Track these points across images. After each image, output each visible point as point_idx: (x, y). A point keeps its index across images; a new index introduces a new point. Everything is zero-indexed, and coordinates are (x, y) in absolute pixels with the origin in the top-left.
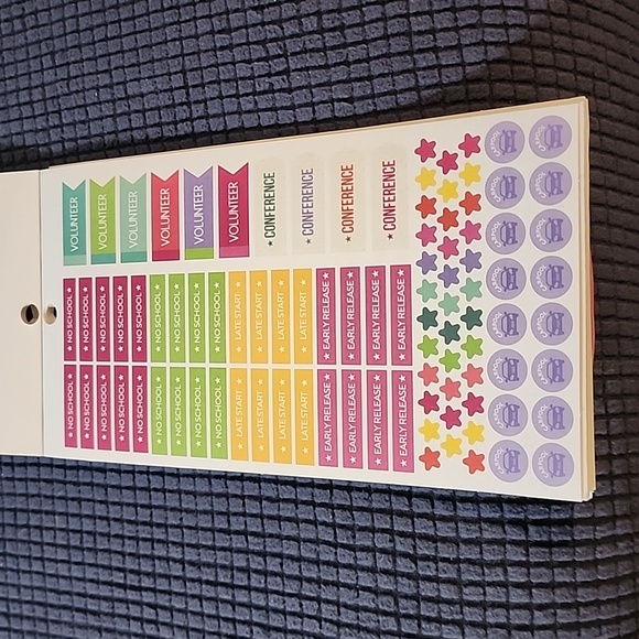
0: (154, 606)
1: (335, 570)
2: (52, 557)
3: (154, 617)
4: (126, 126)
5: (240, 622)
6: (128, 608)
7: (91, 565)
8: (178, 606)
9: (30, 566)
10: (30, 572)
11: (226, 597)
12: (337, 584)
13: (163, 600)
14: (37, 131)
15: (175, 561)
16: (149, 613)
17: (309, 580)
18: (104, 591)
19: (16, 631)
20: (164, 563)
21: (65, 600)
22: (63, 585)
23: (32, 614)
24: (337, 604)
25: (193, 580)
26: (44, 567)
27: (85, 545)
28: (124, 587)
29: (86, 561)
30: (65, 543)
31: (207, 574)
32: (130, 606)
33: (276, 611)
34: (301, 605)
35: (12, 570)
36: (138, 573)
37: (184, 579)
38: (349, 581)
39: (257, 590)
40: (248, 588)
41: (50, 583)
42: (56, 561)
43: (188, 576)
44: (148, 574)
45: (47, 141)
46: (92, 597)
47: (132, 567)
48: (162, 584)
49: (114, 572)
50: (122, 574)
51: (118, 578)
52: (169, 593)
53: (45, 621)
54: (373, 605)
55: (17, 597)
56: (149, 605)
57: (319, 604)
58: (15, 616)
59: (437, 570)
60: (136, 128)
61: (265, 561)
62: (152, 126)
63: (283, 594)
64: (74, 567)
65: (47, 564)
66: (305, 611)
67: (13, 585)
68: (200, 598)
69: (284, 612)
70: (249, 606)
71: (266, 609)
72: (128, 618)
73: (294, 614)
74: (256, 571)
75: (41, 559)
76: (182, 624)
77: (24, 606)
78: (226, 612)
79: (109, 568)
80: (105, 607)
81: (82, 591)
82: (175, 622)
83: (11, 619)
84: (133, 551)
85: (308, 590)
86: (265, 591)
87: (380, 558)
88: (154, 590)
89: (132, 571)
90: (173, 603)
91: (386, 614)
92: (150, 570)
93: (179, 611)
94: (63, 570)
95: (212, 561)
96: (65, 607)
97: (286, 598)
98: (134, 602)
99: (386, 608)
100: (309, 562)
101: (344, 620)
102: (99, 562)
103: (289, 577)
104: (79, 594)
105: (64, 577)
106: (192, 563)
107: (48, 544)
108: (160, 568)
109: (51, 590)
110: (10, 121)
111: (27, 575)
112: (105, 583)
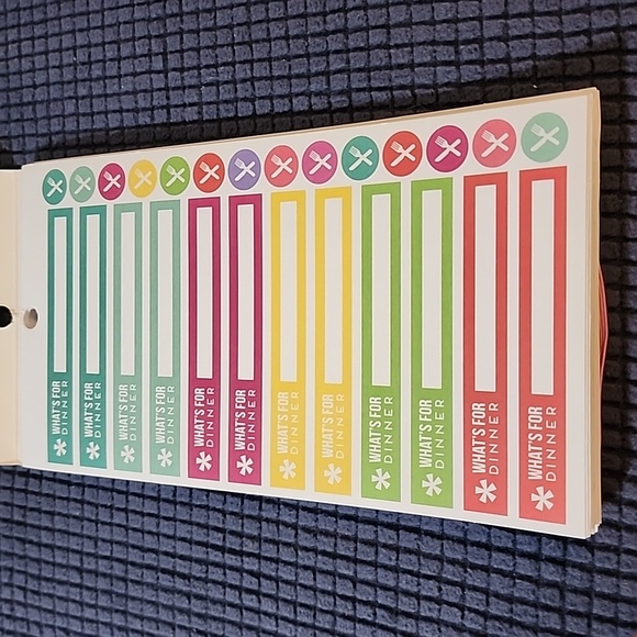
0: (257, 575)
1: (487, 552)
2: (138, 510)
3: (256, 588)
4: (262, 16)
5: (361, 601)
6: (225, 574)
7: (183, 521)
8: (285, 577)
9: (112, 517)
10: (111, 524)
11: (346, 572)
12: (486, 569)
13: (268, 569)
14: (150, 20)
15: (286, 525)
16: (249, 582)
17: (453, 562)
18: (199, 552)
19: (89, 588)
20: (273, 527)
21: (149, 559)
22: (149, 542)
23: (109, 572)
24: (486, 592)
25: (306, 549)
26: (127, 520)
27: (178, 499)
28: (222, 549)
29: (179, 517)
30: (155, 495)
31: (324, 543)
32: (227, 571)
33: (407, 593)
34: (440, 589)
35: (90, 520)
36: (240, 535)
37: (296, 547)
38: (504, 567)
39: (385, 567)
40: (374, 564)
41: (134, 538)
42: (143, 514)
43: (300, 543)
44: (251, 538)
45: (162, 32)
46: (182, 557)
47: (234, 528)
48: (269, 550)
49: (211, 532)
50: (220, 535)
51: (216, 539)
52: (277, 561)
53: (124, 580)
54: (532, 598)
55: (93, 551)
56: (251, 573)
57: (463, 591)
58: (90, 572)
59: (618, 563)
60: (274, 20)
61: (398, 535)
62: (294, 17)
63: (418, 575)
64: (163, 522)
65: (131, 516)
66: (445, 597)
67: (89, 537)
68: (313, 570)
69: (417, 596)
70: (373, 585)
71: (396, 590)
72: (224, 585)
73: (429, 599)
74: (385, 546)
75: (125, 510)
76: (289, 598)
77: (100, 562)
78: (344, 588)
79: (206, 526)
80: (197, 570)
81: (172, 551)
82: (281, 595)
83: (84, 574)
84: (237, 510)
85: (450, 572)
86: (395, 570)
87: (547, 544)
88: (258, 557)
89: (233, 533)
90: (280, 574)
91: (547, 608)
92: (256, 534)
93: (287, 582)
94: (150, 524)
95: (332, 530)
96: (149, 567)
97: (421, 580)
98: (232, 568)
99: (549, 603)
100: (453, 541)
101: (493, 611)
102: (193, 519)
103: (428, 556)
104: (166, 554)
105: (150, 533)
106: (306, 529)
107: (134, 494)
108: (268, 531)
109: (134, 547)
110: (118, 8)
111: (107, 527)
112: (199, 543)
